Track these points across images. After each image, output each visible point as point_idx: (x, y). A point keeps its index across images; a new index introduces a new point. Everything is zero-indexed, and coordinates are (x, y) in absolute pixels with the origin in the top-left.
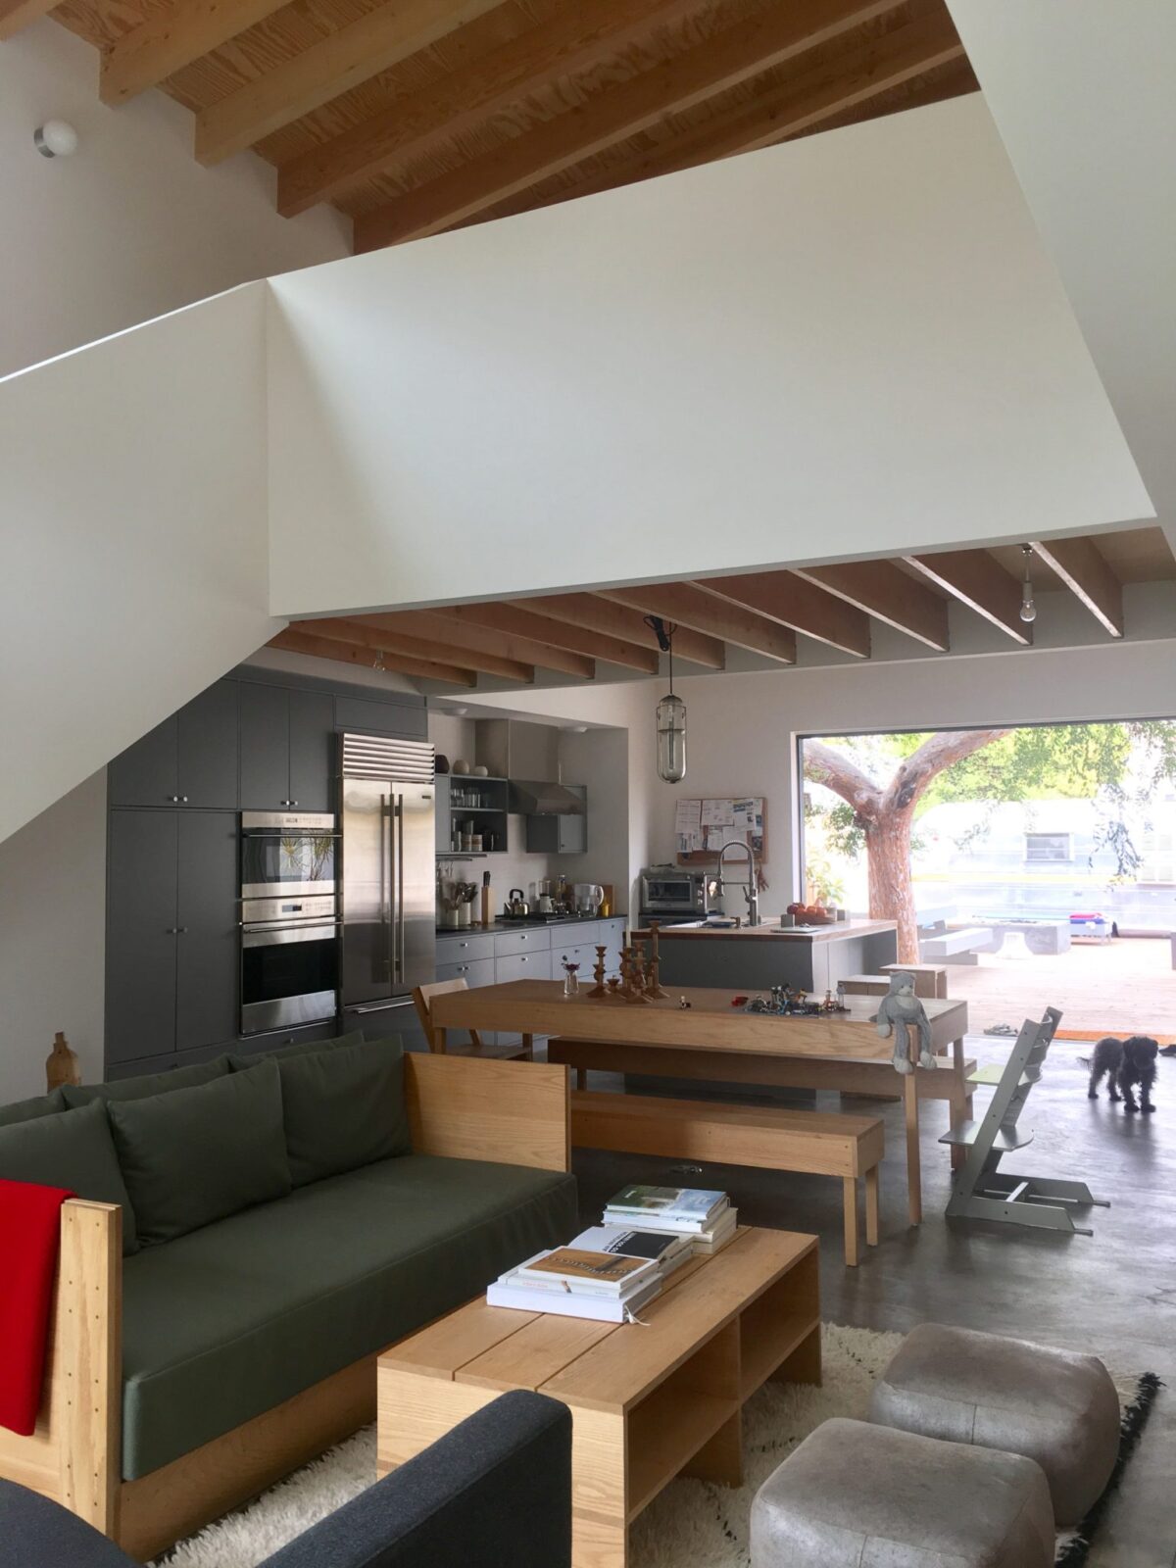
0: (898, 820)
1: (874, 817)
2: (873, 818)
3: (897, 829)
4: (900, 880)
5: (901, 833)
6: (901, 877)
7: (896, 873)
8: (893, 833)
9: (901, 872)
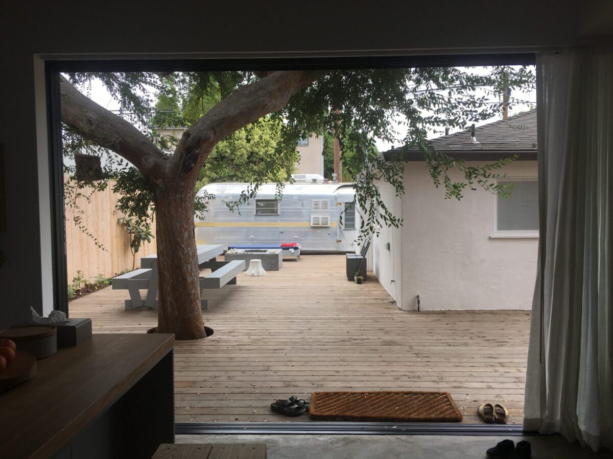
0: (183, 184)
1: (161, 180)
2: (159, 181)
3: (182, 193)
4: (185, 238)
5: (186, 196)
6: (186, 235)
7: (181, 231)
8: (178, 196)
9: (186, 231)
